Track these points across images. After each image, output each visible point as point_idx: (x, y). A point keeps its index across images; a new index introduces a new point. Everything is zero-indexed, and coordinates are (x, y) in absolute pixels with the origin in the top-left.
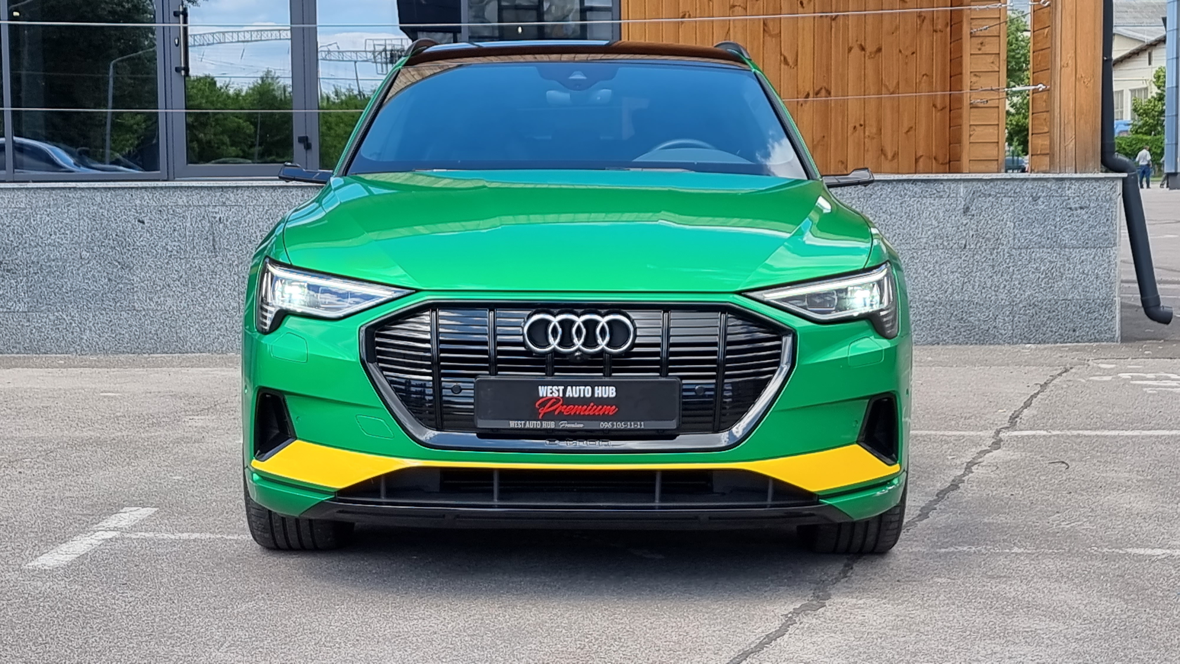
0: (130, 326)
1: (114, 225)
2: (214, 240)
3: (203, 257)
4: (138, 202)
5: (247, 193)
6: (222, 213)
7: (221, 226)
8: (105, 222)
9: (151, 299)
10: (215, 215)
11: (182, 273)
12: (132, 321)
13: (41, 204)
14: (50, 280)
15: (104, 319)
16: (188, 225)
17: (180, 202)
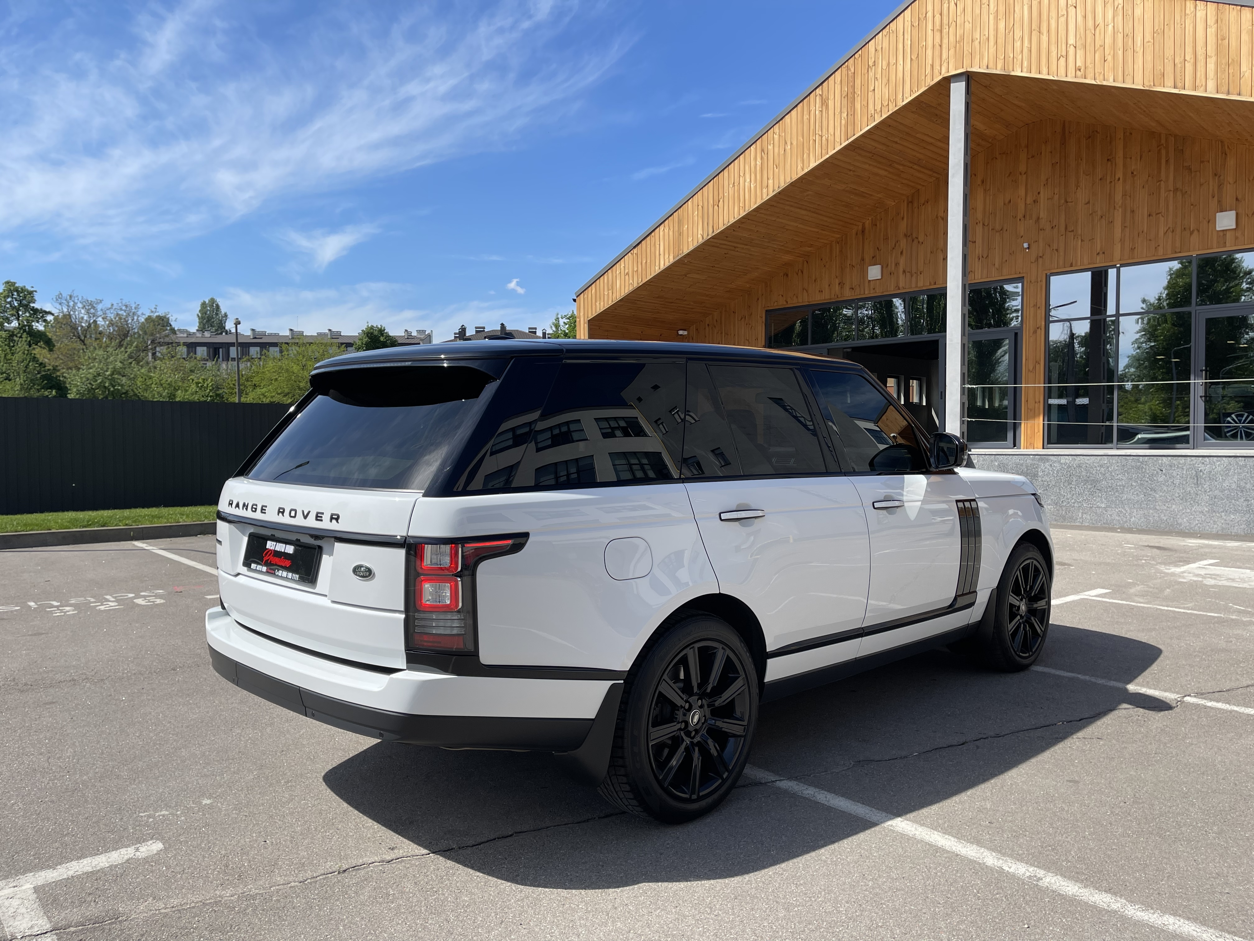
0: (1154, 516)
1: (1148, 472)
2: (1197, 480)
3: (1192, 487)
4: (1160, 462)
5: (1215, 458)
6: (1202, 467)
7: (1201, 473)
8: (1144, 470)
9: (1164, 505)
10: (1198, 468)
11: (1181, 494)
12: (1155, 514)
13: (1114, 462)
14: (1117, 494)
15: (1142, 512)
16: (1185, 472)
17: (1181, 462)
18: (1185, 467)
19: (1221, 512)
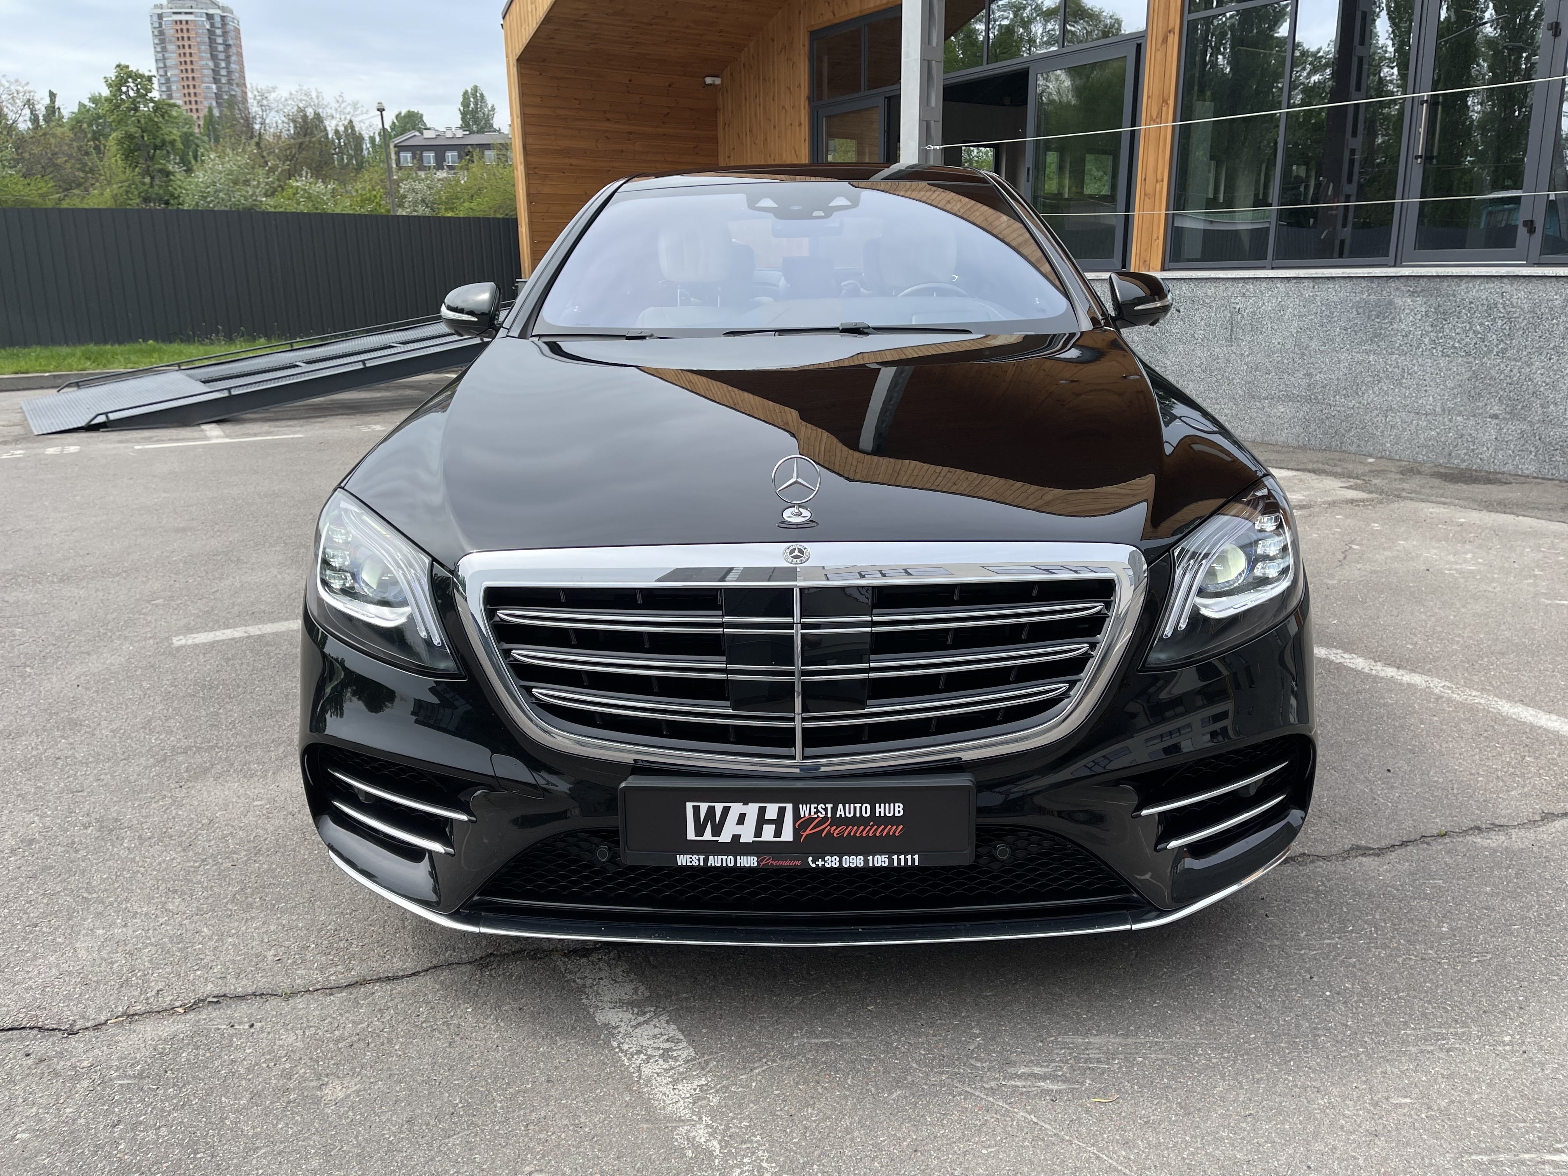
2: (1232, 330)
3: (1221, 345)
5: (1264, 284)
6: (1240, 303)
7: (1239, 316)
10: (1235, 305)
11: (1204, 359)
16: (1213, 314)
17: (1209, 293)
18: (1214, 304)
19: (1264, 399)
